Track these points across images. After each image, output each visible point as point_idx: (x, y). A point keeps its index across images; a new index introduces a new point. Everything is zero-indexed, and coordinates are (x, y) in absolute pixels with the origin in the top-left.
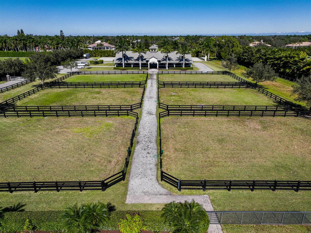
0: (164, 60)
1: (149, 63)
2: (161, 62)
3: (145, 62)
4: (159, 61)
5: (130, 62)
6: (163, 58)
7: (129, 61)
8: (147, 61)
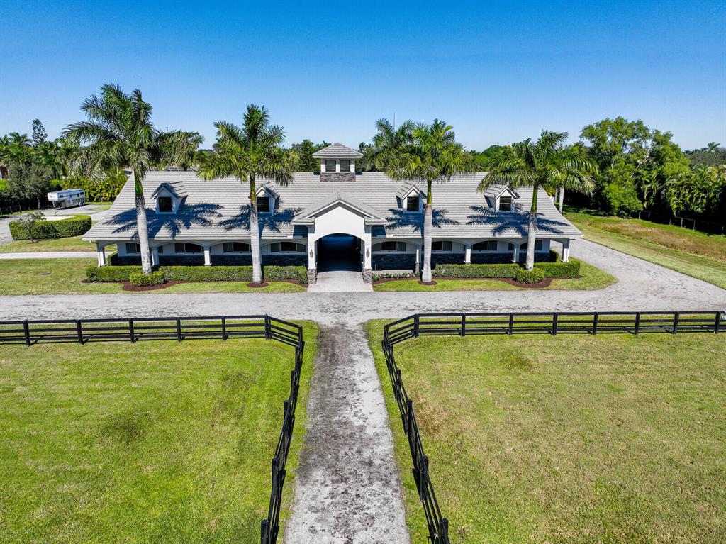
0: (402, 223)
1: (312, 239)
2: (388, 236)
3: (286, 232)
4: (376, 230)
5: (193, 232)
6: (395, 212)
7: (188, 225)
8: (303, 230)
